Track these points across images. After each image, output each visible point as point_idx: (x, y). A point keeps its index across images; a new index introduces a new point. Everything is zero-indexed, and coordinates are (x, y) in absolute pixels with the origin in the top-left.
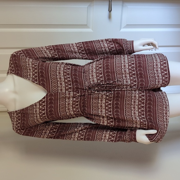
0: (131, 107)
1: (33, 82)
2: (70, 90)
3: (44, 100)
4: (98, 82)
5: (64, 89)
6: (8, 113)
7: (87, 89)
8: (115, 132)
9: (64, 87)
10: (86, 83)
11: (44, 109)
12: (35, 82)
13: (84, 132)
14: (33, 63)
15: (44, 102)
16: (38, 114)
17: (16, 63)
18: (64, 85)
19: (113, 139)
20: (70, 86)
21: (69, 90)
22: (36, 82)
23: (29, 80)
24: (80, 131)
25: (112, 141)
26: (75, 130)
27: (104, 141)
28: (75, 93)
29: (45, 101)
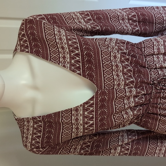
1: (73, 71)
3: (92, 102)
6: (16, 119)
11: (92, 118)
12: (76, 72)
14: (69, 37)
15: (91, 105)
16: (81, 124)
17: (32, 34)
22: (78, 72)
23: (64, 66)
29: (93, 104)
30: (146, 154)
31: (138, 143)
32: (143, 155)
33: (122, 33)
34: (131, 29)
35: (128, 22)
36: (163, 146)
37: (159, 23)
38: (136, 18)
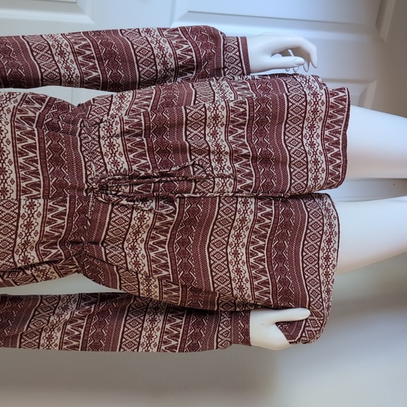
0: (227, 254)
2: (35, 193)
4: (130, 169)
5: (14, 187)
7: (93, 189)
8: (178, 321)
9: (12, 181)
10: (90, 166)
13: (82, 327)
18: (13, 176)
19: (174, 343)
20: (35, 180)
21: (31, 192)
24: (66, 323)
25: (172, 348)
26: (52, 319)
27: (148, 351)
28: (51, 204)
30: (121, 347)
31: (101, 324)
32: (114, 349)
33: (58, 81)
34: (79, 75)
35: (73, 60)
36: (156, 328)
37: (147, 63)
38: (91, 50)
